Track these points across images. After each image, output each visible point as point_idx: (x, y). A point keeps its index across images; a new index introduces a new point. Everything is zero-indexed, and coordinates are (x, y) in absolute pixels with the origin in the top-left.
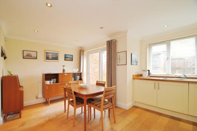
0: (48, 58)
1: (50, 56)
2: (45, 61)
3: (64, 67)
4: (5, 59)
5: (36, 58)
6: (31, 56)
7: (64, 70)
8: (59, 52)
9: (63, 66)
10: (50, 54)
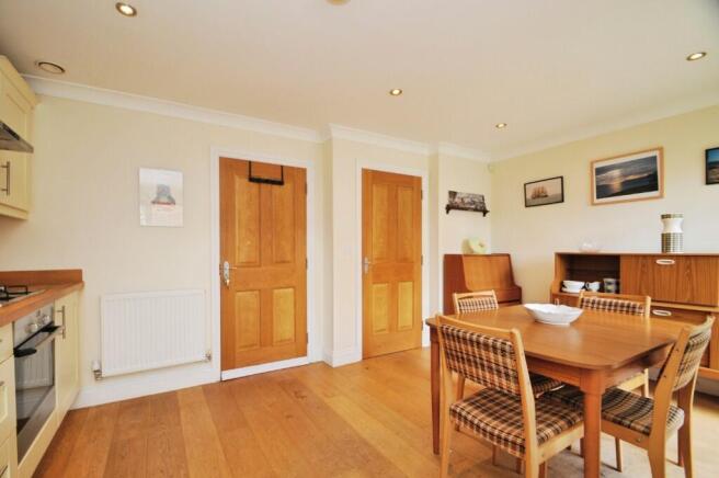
0: (603, 191)
1: (612, 179)
2: (593, 204)
3: (666, 225)
4: (484, 215)
5: (560, 199)
6: (546, 196)
7: (666, 240)
8: (661, 149)
9: (663, 217)
10: (616, 173)
